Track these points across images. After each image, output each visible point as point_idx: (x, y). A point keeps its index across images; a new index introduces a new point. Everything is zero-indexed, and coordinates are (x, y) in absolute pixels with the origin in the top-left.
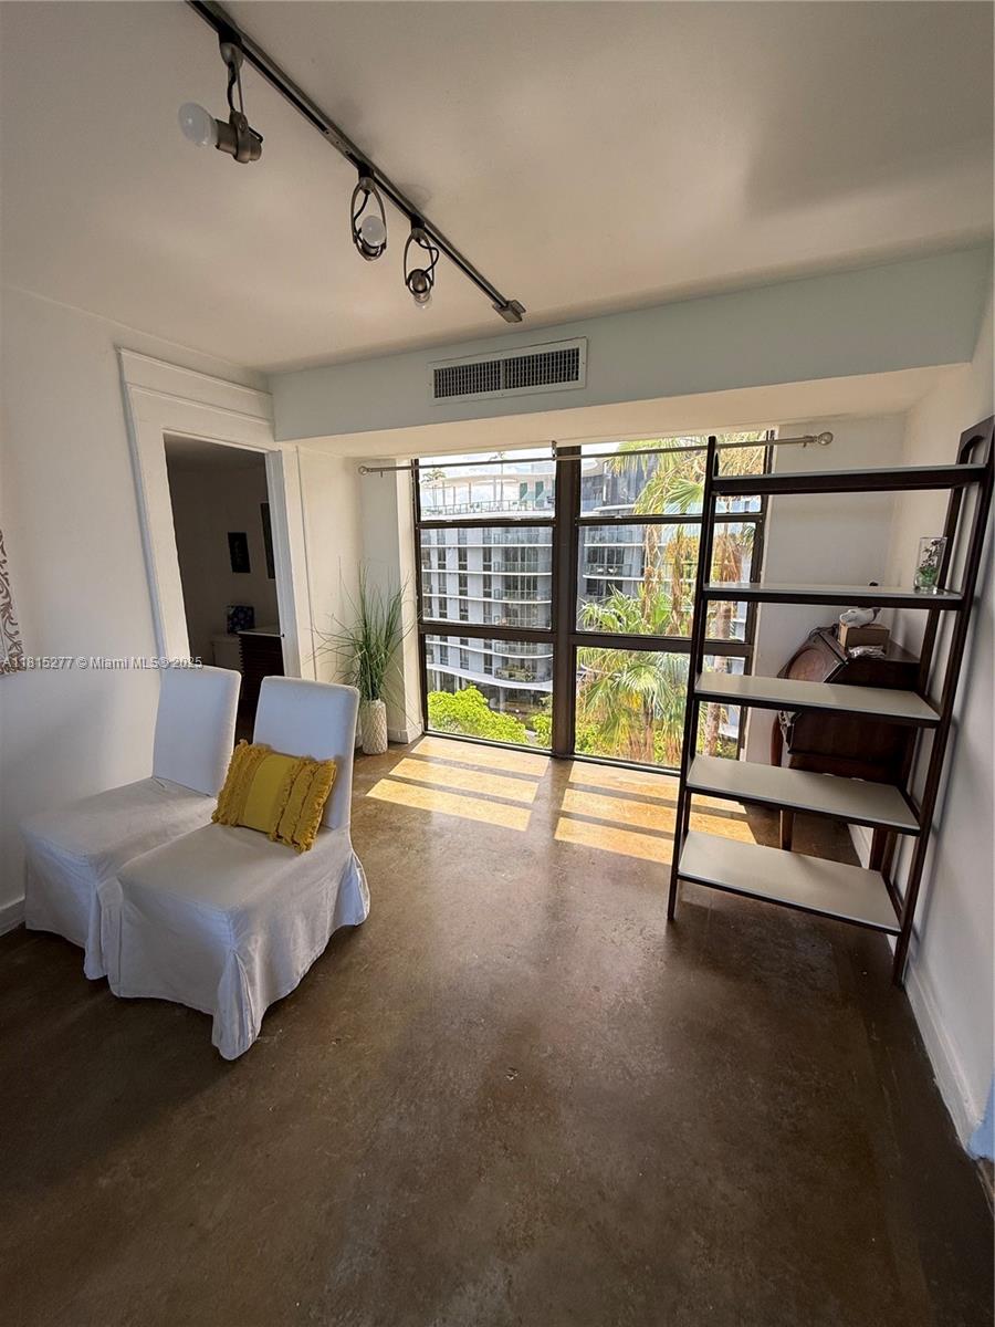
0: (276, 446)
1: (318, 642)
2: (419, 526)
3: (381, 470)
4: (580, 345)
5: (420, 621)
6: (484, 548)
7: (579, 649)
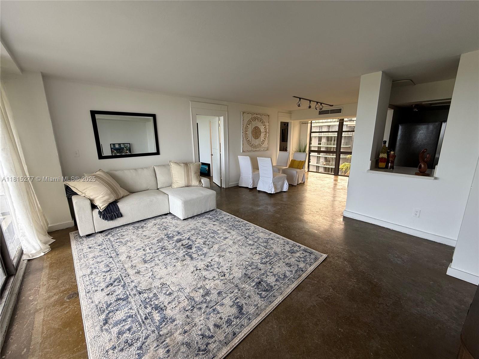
0: (290, 121)
1: (293, 152)
2: (311, 132)
3: (305, 123)
4: (342, 108)
5: (309, 150)
6: (319, 137)
7: (341, 155)
